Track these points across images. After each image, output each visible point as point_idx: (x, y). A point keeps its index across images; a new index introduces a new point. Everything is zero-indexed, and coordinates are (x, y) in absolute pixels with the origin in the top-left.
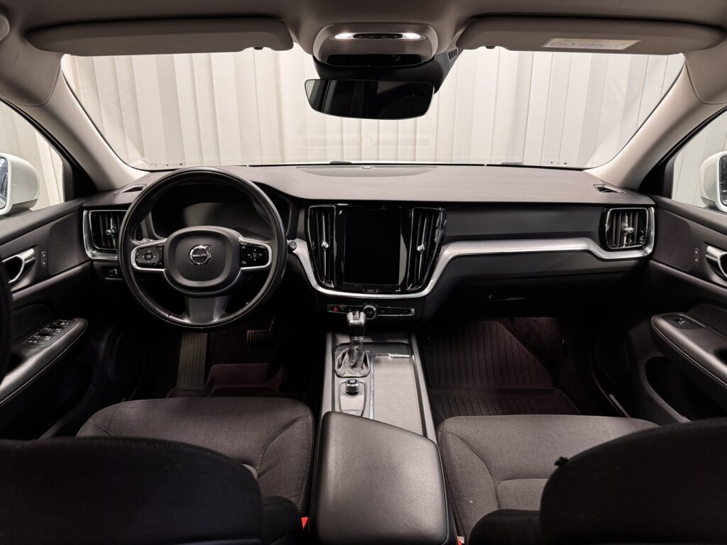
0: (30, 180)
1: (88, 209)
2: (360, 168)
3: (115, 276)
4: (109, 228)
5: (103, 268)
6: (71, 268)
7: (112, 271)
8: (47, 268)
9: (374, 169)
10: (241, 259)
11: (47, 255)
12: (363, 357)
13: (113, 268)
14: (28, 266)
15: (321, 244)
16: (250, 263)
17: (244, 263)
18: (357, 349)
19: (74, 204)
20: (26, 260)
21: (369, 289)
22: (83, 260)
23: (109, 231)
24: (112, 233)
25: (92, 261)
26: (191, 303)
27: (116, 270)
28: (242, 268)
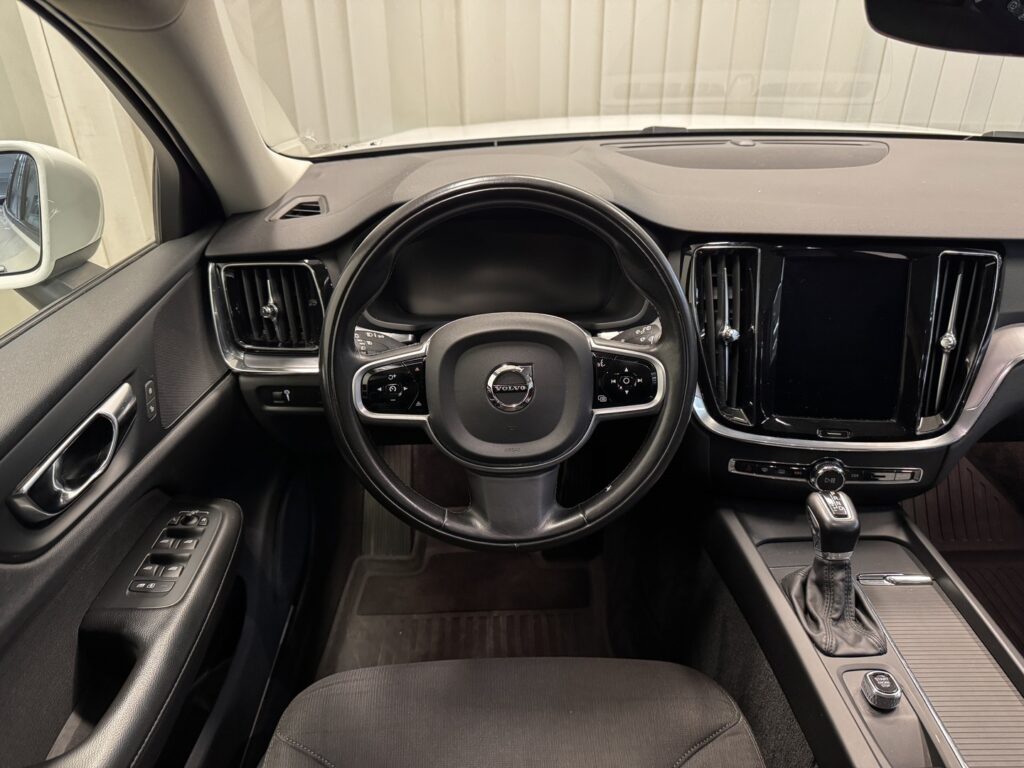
0: (83, 197)
1: (217, 259)
2: (728, 145)
3: (287, 404)
4: (266, 303)
5: (260, 389)
6: (199, 401)
7: (277, 393)
8: (159, 414)
9: (760, 145)
10: (597, 392)
11: (155, 387)
12: (853, 596)
13: (282, 388)
14: (125, 424)
15: (717, 329)
16: (617, 399)
17: (603, 399)
18: (843, 580)
19: (186, 250)
20: (117, 414)
21: (831, 430)
22: (219, 375)
23: (268, 310)
24: (273, 313)
25: (237, 375)
26: (487, 487)
27: (287, 392)
28: (599, 412)
